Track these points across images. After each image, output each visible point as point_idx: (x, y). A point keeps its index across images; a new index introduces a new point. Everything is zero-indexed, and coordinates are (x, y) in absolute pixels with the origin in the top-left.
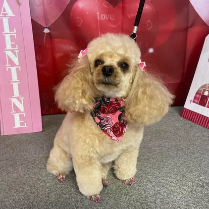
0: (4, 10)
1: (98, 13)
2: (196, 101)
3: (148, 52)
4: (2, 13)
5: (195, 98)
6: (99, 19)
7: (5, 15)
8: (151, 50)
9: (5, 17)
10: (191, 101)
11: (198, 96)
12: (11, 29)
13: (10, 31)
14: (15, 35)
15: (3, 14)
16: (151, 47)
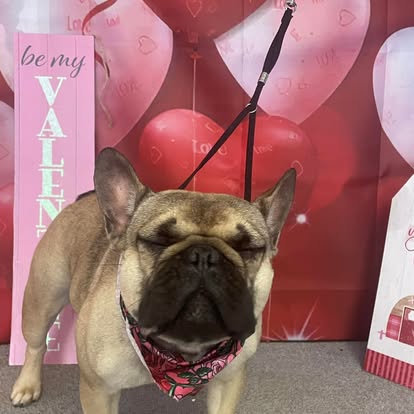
0: (48, 126)
1: (195, 142)
2: (392, 332)
3: (295, 221)
4: (43, 129)
5: (389, 326)
6: (195, 151)
7: (48, 135)
8: (302, 219)
9: (48, 137)
10: (382, 333)
11: (395, 322)
12: (56, 160)
13: (54, 163)
14: (62, 171)
15: (44, 132)
16: (303, 213)
